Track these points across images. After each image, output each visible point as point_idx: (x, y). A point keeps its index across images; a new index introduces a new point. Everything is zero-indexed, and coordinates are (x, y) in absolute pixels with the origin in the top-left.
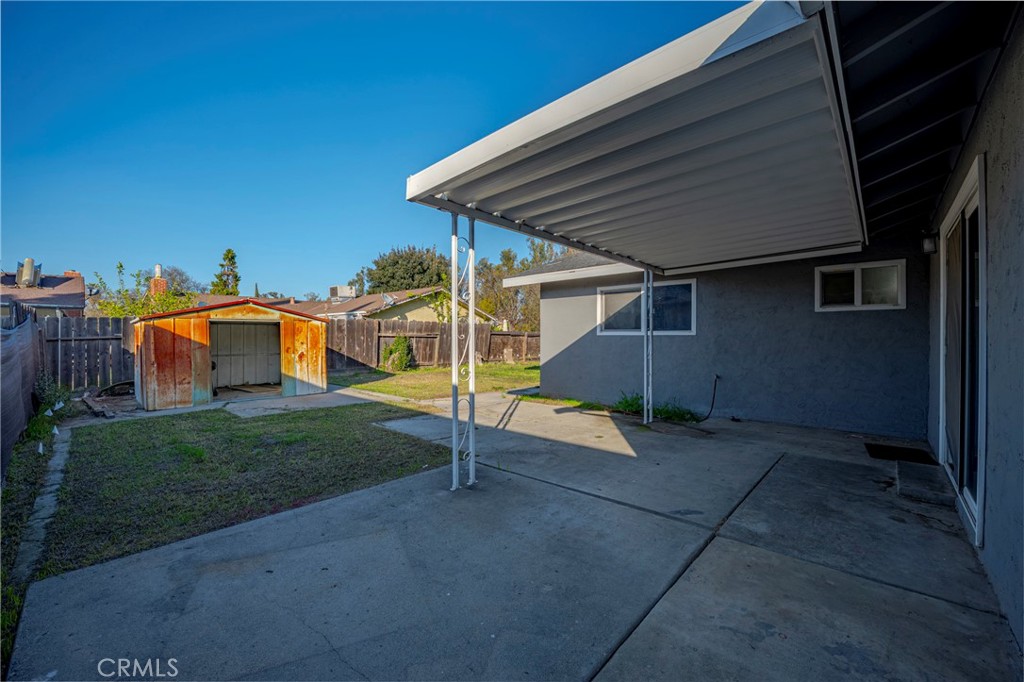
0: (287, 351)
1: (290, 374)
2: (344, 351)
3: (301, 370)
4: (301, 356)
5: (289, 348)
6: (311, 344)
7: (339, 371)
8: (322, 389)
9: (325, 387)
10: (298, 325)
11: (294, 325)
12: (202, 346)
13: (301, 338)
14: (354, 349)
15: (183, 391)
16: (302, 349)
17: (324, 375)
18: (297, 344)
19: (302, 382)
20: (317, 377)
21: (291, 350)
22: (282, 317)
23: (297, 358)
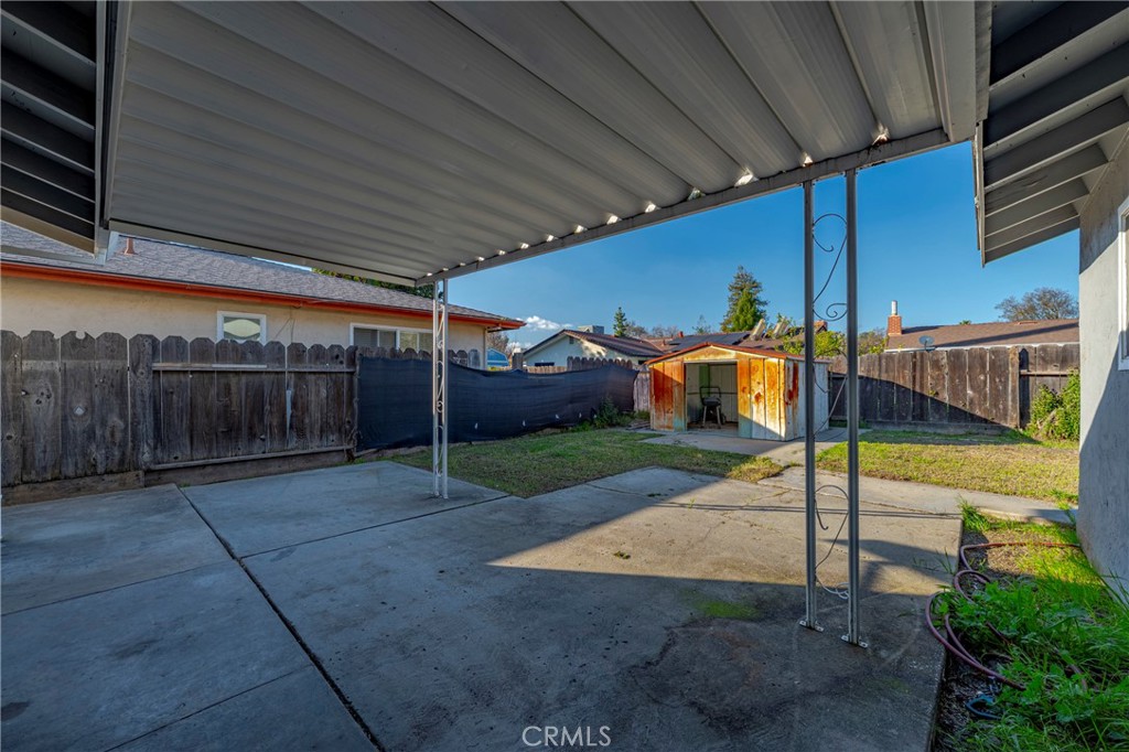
0: (743, 391)
1: (747, 415)
2: (945, 397)
3: (758, 412)
4: (758, 397)
5: (744, 388)
6: (769, 384)
7: (934, 425)
8: (780, 436)
9: (783, 435)
10: (754, 363)
11: (750, 364)
12: (679, 384)
13: (757, 377)
14: (965, 395)
15: (670, 419)
16: (758, 389)
17: (783, 420)
18: (754, 384)
19: (759, 425)
20: (774, 422)
21: (747, 390)
22: (738, 357)
23: (753, 399)
